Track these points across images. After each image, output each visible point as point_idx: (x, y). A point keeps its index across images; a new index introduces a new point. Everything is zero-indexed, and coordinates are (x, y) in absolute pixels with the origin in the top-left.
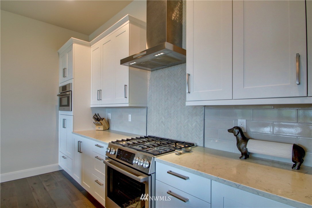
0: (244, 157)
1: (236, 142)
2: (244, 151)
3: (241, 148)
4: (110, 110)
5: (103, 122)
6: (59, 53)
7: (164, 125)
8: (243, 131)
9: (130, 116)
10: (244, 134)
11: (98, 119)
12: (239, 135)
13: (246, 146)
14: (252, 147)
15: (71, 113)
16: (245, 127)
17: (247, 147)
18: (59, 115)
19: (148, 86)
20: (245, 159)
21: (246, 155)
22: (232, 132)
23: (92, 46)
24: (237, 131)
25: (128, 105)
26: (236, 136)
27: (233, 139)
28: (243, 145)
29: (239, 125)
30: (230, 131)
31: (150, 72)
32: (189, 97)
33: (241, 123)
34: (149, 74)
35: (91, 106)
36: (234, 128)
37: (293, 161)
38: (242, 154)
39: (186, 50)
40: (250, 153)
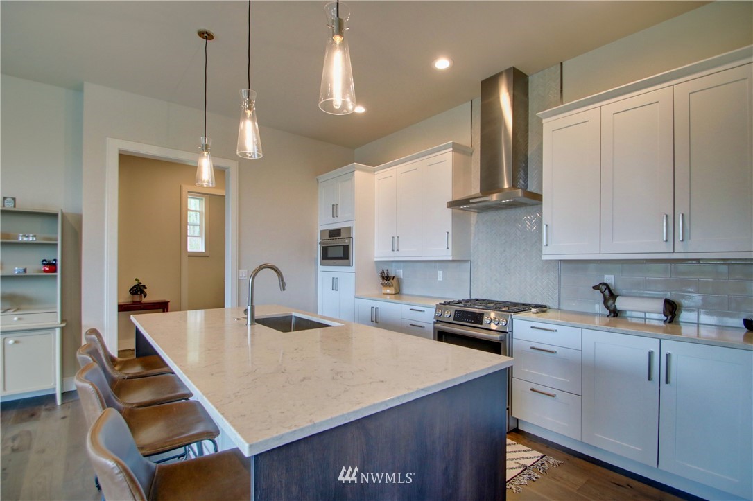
0: (612, 315)
1: (603, 299)
2: (612, 308)
3: (609, 305)
4: (402, 264)
5: (394, 282)
6: (317, 180)
7: (499, 284)
8: (611, 288)
9: (441, 272)
10: (613, 291)
11: (386, 278)
12: (607, 292)
13: (614, 302)
14: (620, 304)
15: (352, 269)
16: (613, 283)
17: (616, 304)
18: (319, 272)
19: (473, 232)
20: (614, 316)
21: (615, 313)
22: (598, 289)
23: (376, 173)
24: (603, 288)
25: (450, 258)
26: (603, 293)
27: (598, 296)
28: (610, 302)
29: (606, 281)
30: (595, 288)
31: (476, 214)
32: (545, 250)
33: (609, 279)
34: (474, 217)
35: (376, 259)
36: (600, 284)
37: (665, 315)
38: (610, 312)
39: (542, 195)
40: (619, 311)
